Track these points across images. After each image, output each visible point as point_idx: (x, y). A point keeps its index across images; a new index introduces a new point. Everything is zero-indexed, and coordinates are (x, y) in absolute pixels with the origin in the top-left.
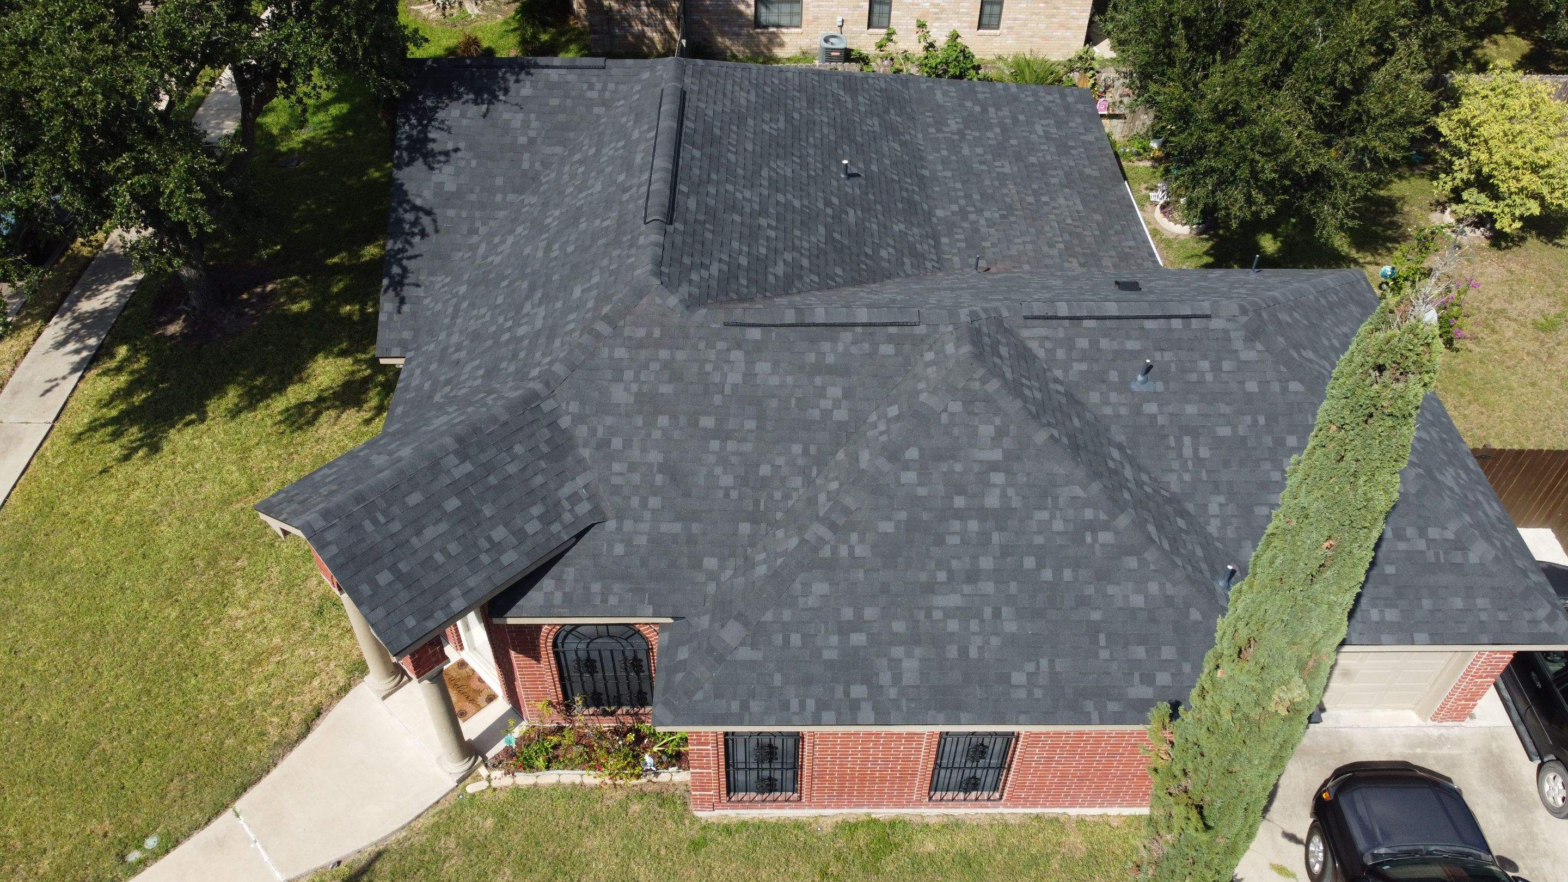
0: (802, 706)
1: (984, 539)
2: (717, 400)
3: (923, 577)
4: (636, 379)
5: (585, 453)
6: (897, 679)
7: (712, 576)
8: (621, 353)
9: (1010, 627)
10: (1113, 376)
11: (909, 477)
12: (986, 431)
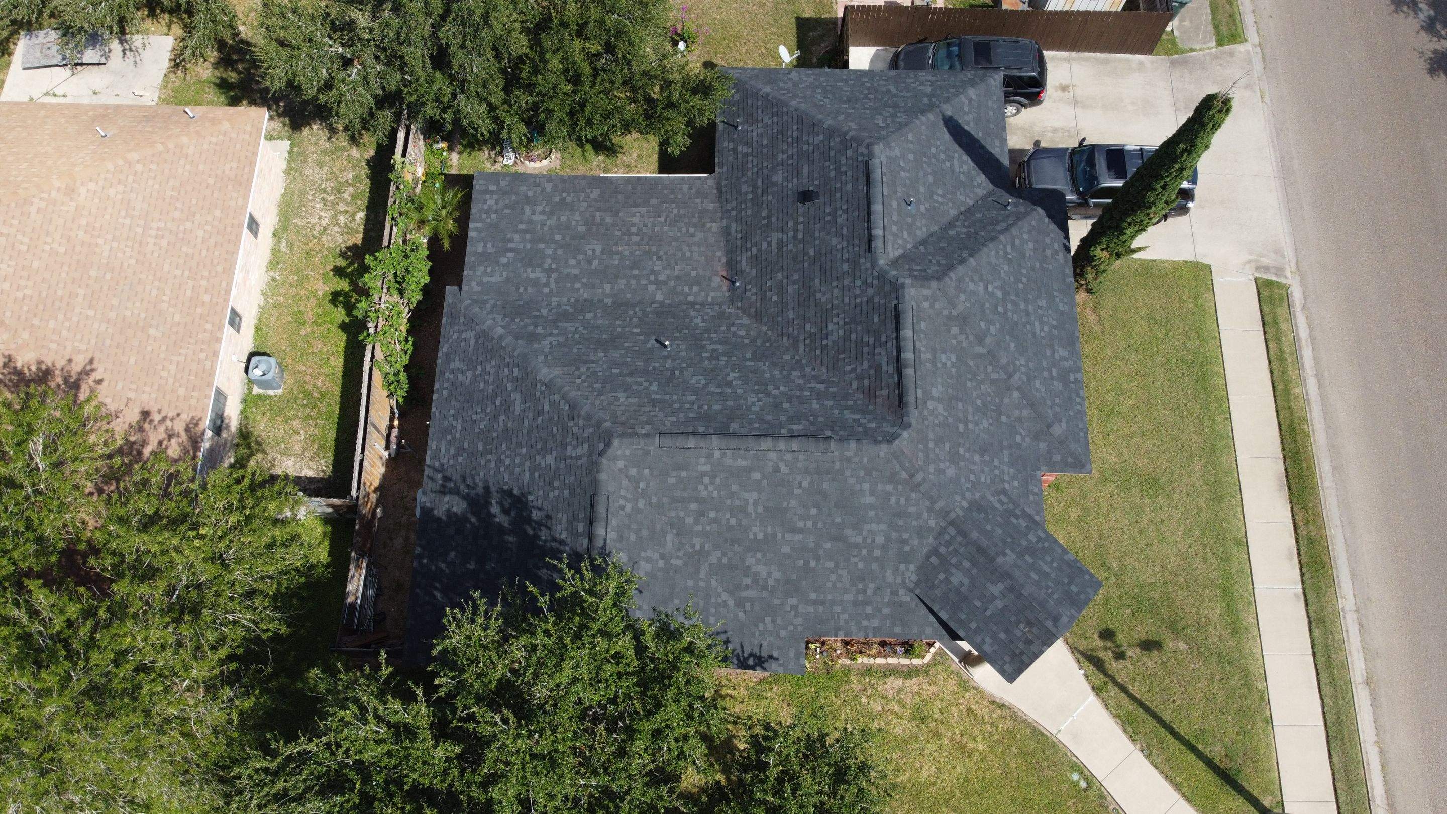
0: (1079, 404)
1: (1014, 303)
2: (950, 420)
3: (1030, 335)
4: (943, 462)
5: (977, 495)
6: (1064, 359)
7: (1023, 438)
8: (931, 469)
9: (1044, 303)
10: (909, 220)
11: (992, 328)
12: (971, 286)
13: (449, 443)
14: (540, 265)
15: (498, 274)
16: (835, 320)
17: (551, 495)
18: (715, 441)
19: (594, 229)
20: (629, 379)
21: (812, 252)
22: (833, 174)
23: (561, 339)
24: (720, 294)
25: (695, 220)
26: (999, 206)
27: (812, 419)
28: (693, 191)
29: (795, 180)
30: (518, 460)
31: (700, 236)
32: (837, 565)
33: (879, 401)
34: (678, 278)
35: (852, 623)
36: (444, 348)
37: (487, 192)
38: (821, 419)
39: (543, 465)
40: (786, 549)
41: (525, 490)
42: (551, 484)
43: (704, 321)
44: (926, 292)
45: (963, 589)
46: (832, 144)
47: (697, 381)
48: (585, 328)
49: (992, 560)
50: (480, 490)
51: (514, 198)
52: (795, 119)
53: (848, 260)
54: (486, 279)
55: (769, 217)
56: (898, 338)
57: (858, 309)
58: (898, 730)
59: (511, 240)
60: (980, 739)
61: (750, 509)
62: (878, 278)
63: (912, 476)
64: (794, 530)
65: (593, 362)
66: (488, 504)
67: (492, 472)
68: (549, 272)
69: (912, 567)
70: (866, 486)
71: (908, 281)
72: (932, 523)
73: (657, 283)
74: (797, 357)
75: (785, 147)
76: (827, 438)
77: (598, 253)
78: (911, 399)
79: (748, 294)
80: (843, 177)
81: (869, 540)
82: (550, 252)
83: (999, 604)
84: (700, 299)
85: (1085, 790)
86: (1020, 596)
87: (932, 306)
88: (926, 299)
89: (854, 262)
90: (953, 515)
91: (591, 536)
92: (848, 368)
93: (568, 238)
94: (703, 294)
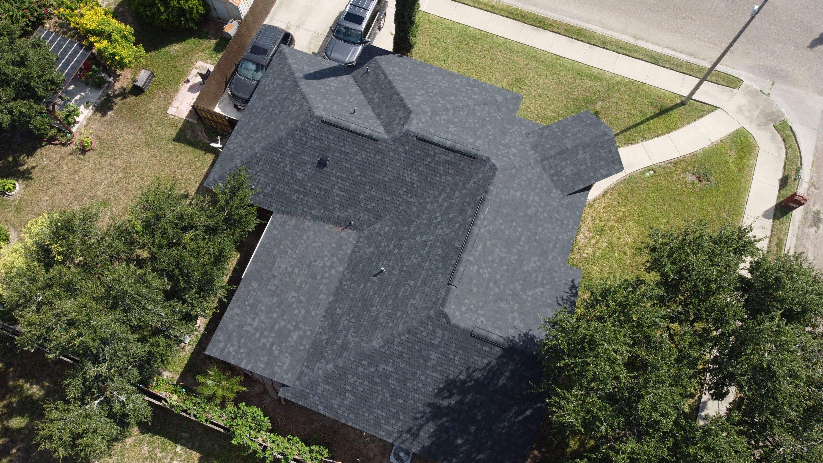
0: (486, 85)
2: (486, 140)
3: (447, 89)
4: (509, 151)
5: (528, 145)
6: (461, 81)
7: (499, 115)
8: (512, 158)
10: (363, 116)
11: (441, 102)
12: (417, 101)
13: (387, 422)
14: (290, 331)
15: (285, 359)
16: (406, 175)
17: (456, 362)
18: (465, 256)
19: (278, 292)
20: (400, 296)
21: (358, 173)
22: (317, 143)
23: (352, 330)
24: (353, 235)
25: (299, 233)
26: (365, 75)
27: (465, 204)
28: (279, 228)
29: (308, 166)
30: (423, 378)
31: (310, 234)
32: (542, 226)
33: (465, 169)
34: (333, 255)
35: (569, 233)
36: (320, 409)
37: (222, 350)
38: (467, 200)
39: (435, 362)
40: (527, 248)
41: (444, 378)
42: (450, 360)
43: (369, 247)
44: (415, 121)
45: (574, 171)
46: (298, 137)
47: (415, 259)
48: (348, 315)
49: (567, 150)
50: (428, 410)
51: (235, 334)
52: (269, 152)
53: (375, 155)
54: (285, 368)
55: (321, 189)
56: (436, 145)
57: (407, 160)
58: (604, 245)
59: (264, 344)
60: (620, 209)
61: (502, 255)
62: (395, 142)
63: (515, 167)
64: (519, 239)
65: (378, 314)
66: (440, 408)
67: (421, 397)
68: (296, 327)
69: (554, 191)
70: (512, 192)
71: (406, 127)
72: (538, 170)
73: (331, 267)
74: (417, 204)
75: (283, 164)
76: (484, 199)
77: (296, 295)
78: (474, 151)
79: (362, 219)
80: (323, 138)
81: (536, 204)
82: (282, 323)
83: (588, 157)
84: (351, 247)
85: (655, 172)
86: (589, 145)
87: (422, 123)
88: (418, 123)
89: (379, 151)
90: (539, 159)
91: (495, 344)
92: (438, 178)
93: (277, 310)
94: (349, 244)
